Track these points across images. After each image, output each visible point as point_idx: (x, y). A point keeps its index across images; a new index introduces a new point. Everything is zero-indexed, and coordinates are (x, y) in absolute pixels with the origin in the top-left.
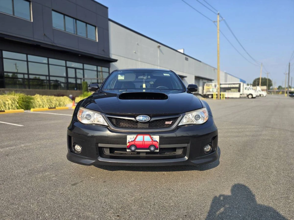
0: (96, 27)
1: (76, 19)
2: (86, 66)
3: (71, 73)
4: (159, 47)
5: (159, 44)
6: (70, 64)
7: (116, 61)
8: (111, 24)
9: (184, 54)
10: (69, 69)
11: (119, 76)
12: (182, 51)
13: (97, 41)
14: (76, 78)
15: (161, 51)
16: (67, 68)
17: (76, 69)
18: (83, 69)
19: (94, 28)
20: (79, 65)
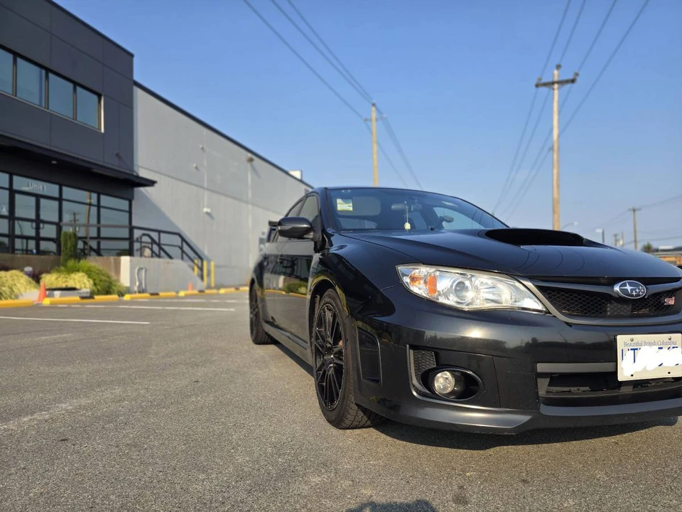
0: (99, 96)
1: (48, 70)
2: (69, 192)
3: (25, 207)
4: (251, 160)
5: (250, 155)
6: (21, 183)
7: (151, 183)
8: (139, 93)
9: (301, 181)
10: (18, 197)
11: (339, 201)
12: (297, 174)
13: (103, 130)
14: (38, 221)
15: (254, 170)
16: (12, 192)
17: (38, 197)
18: (60, 199)
19: (95, 97)
20: (51, 189)
